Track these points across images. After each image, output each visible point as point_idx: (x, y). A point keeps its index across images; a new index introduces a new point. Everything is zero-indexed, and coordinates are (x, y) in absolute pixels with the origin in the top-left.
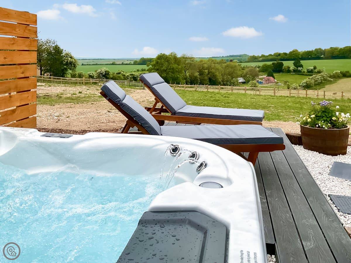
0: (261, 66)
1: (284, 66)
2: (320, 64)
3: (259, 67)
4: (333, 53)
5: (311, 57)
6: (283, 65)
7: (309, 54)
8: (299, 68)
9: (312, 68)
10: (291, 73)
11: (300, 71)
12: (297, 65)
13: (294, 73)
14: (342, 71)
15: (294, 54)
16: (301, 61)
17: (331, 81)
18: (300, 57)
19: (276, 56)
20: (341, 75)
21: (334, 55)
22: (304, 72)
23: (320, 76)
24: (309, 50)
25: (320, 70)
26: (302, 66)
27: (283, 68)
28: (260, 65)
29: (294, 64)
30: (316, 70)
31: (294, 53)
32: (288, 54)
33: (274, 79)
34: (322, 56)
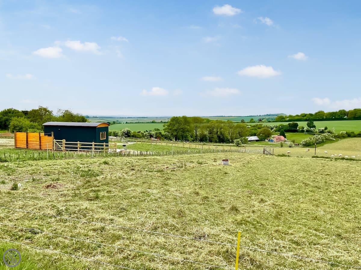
6: (298, 126)
9: (324, 128)
10: (304, 133)
11: (311, 131)
12: (311, 125)
13: (306, 133)
20: (346, 135)
21: (356, 116)
22: (316, 132)
25: (330, 130)
26: (314, 127)
27: (298, 129)
29: (308, 125)
33: (285, 138)
34: (346, 117)
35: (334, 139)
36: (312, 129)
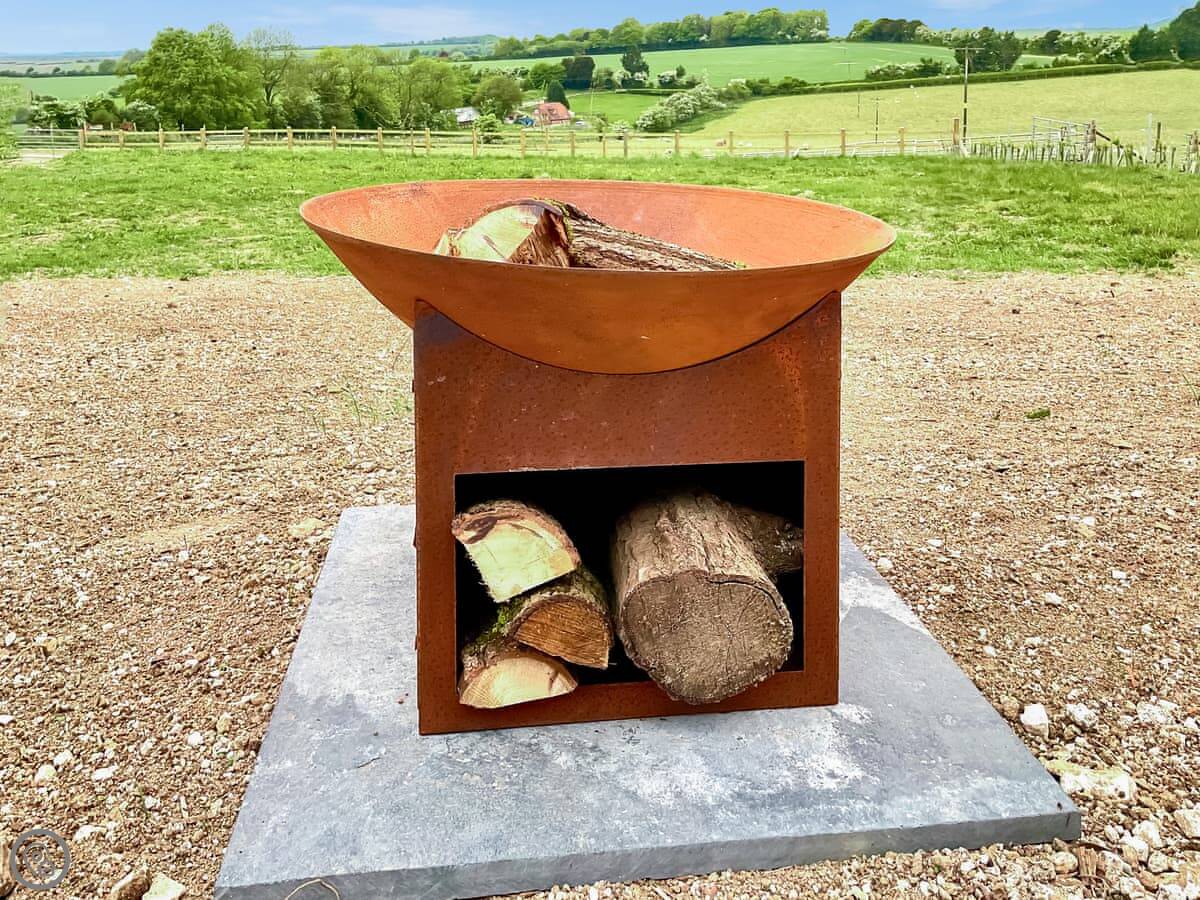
0: (530, 69)
1: (597, 68)
2: (694, 62)
3: (524, 74)
4: (731, 29)
5: (674, 40)
6: (593, 66)
7: (667, 31)
8: (637, 74)
9: (675, 72)
10: (617, 90)
11: (640, 84)
12: (633, 64)
13: (624, 90)
14: (751, 79)
15: (627, 33)
16: (643, 54)
17: (722, 109)
18: (644, 42)
19: (577, 40)
20: (748, 91)
21: (734, 35)
22: (651, 85)
23: (692, 97)
24: (668, 22)
25: (693, 77)
26: (644, 68)
27: (594, 76)
28: (526, 68)
29: (626, 64)
30: (684, 80)
31: (628, 29)
32: (612, 35)
33: (568, 107)
34: (704, 38)
35: (724, 105)
36: (640, 75)
